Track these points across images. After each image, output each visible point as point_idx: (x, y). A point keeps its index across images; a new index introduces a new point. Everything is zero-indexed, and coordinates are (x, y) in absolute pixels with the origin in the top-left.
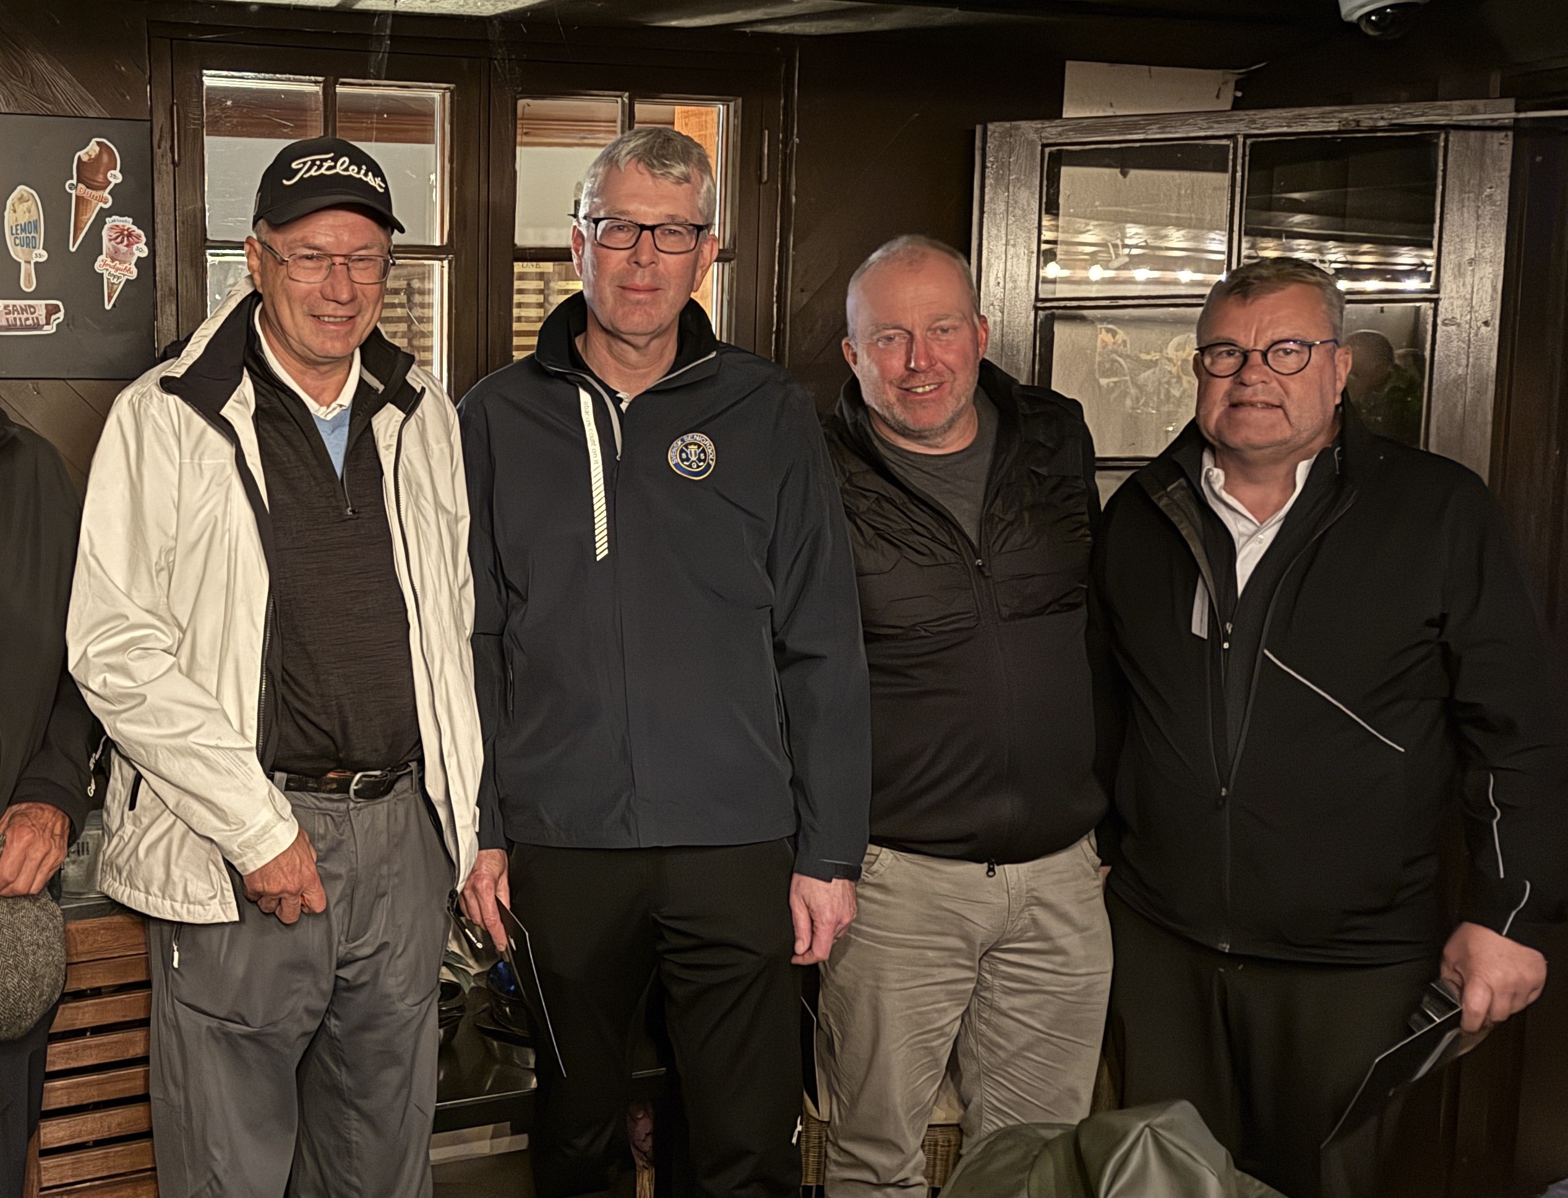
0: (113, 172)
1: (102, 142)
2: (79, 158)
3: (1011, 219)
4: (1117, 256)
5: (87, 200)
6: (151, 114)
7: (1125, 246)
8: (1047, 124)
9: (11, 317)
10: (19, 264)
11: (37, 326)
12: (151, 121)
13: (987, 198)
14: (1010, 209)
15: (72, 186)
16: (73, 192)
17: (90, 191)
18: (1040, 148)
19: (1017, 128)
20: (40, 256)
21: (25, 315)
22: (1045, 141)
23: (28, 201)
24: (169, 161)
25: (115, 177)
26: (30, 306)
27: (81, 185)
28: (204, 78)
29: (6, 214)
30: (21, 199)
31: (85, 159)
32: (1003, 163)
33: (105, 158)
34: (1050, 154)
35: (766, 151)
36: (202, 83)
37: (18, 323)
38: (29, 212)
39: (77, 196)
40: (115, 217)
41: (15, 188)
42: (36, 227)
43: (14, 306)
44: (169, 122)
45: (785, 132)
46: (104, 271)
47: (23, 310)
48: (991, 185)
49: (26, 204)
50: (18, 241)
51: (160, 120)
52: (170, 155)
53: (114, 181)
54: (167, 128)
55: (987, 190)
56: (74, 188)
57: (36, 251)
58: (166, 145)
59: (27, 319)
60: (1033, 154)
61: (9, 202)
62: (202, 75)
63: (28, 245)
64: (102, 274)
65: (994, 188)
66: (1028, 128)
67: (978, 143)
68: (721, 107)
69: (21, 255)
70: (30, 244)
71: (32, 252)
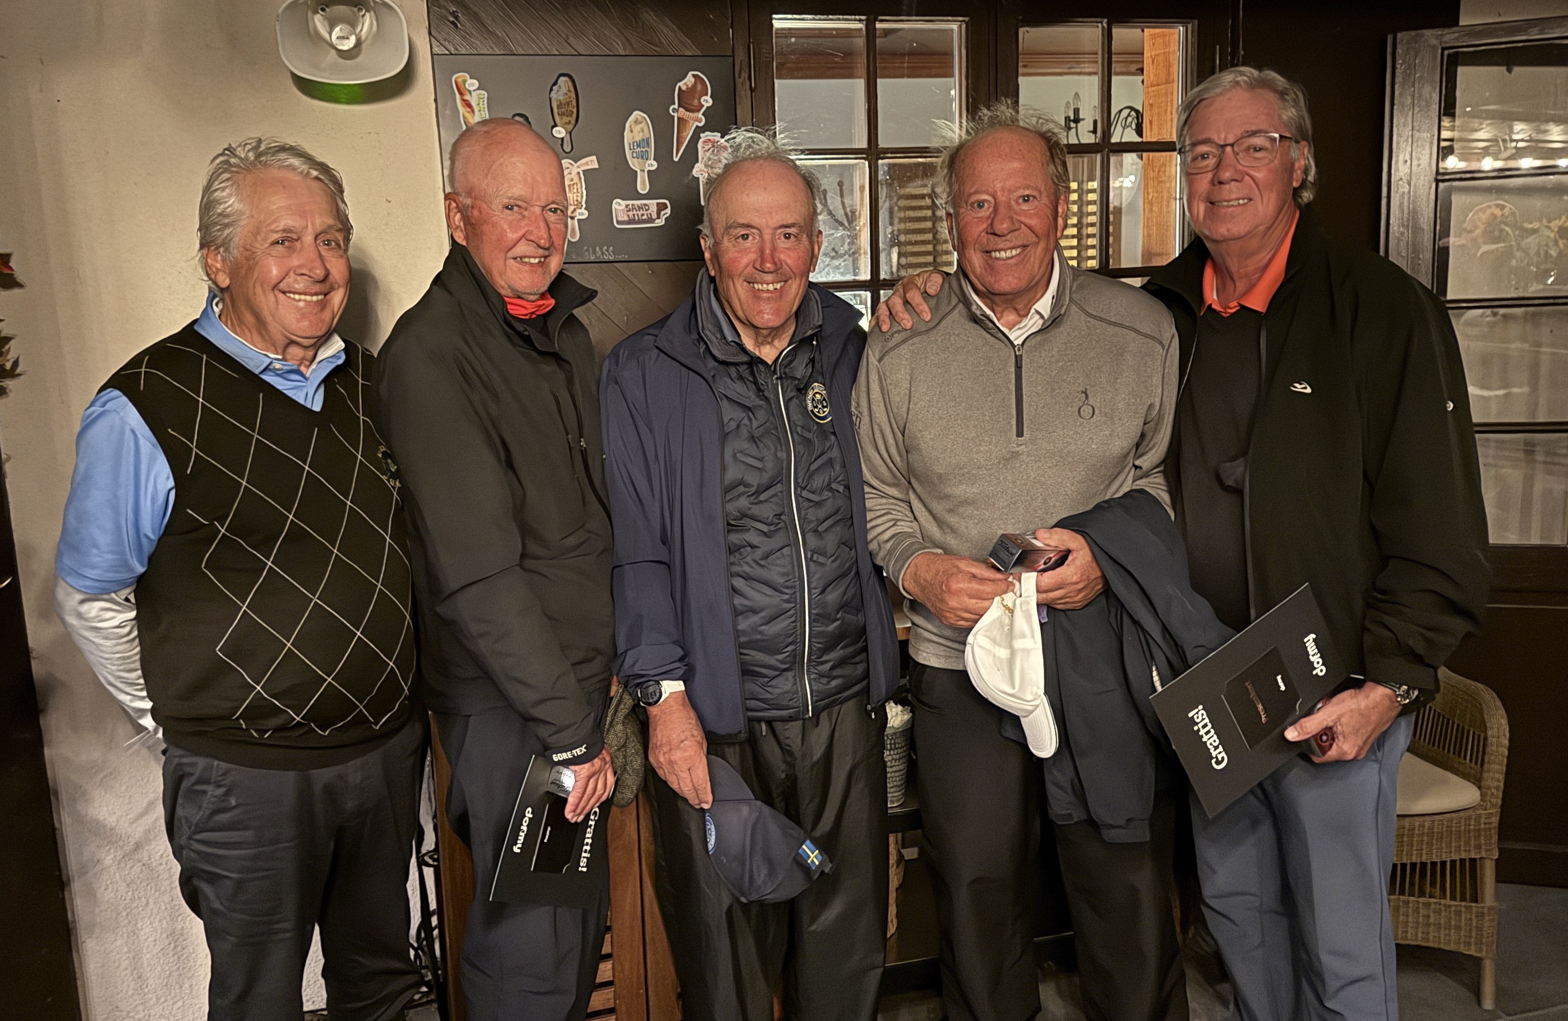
0: (705, 97)
1: (697, 75)
2: (680, 88)
3: (1417, 109)
4: (1506, 148)
5: (686, 121)
6: (733, 52)
7: (1512, 141)
8: (1446, 31)
9: (631, 213)
10: (636, 172)
11: (651, 220)
12: (734, 57)
13: (1397, 93)
14: (1416, 101)
15: (674, 110)
16: (675, 115)
17: (688, 113)
18: (1440, 51)
19: (1422, 36)
20: (652, 165)
21: (641, 212)
22: (1444, 45)
23: (641, 123)
24: (748, 87)
25: (707, 101)
26: (645, 205)
27: (681, 109)
28: (774, 22)
29: (625, 134)
30: (637, 122)
31: (684, 88)
32: (1410, 65)
33: (699, 87)
34: (1449, 55)
35: (1218, 62)
36: (772, 25)
37: (636, 218)
38: (643, 131)
39: (679, 118)
40: (707, 133)
41: (631, 114)
42: (648, 143)
43: (633, 205)
44: (747, 59)
45: (1233, 47)
46: (700, 176)
47: (640, 208)
48: (1400, 83)
49: (640, 126)
50: (635, 155)
51: (740, 55)
52: (748, 83)
53: (706, 105)
54: (745, 63)
55: (1397, 87)
56: (676, 111)
57: (649, 162)
58: (745, 75)
59: (643, 215)
60: (1435, 58)
61: (627, 125)
62: (771, 19)
63: (642, 157)
64: (698, 178)
65: (1403, 84)
66: (1431, 36)
67: (1389, 49)
68: (1181, 28)
69: (637, 164)
70: (644, 156)
71: (645, 163)
